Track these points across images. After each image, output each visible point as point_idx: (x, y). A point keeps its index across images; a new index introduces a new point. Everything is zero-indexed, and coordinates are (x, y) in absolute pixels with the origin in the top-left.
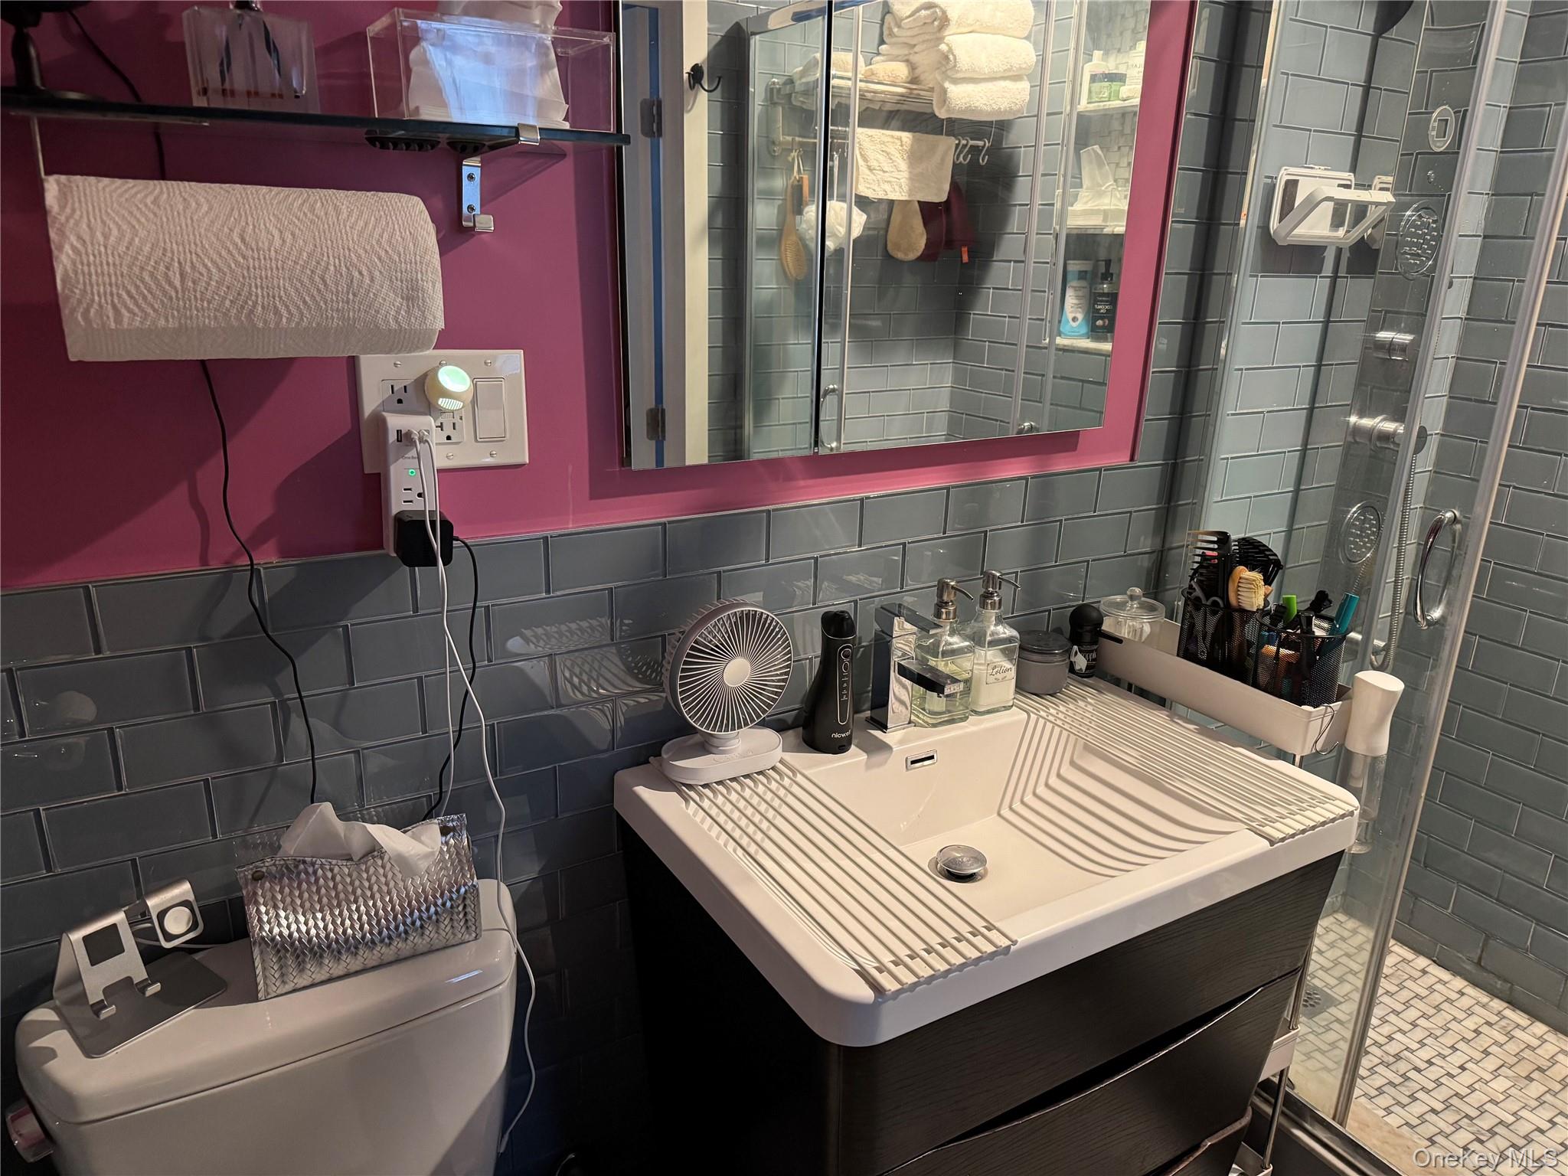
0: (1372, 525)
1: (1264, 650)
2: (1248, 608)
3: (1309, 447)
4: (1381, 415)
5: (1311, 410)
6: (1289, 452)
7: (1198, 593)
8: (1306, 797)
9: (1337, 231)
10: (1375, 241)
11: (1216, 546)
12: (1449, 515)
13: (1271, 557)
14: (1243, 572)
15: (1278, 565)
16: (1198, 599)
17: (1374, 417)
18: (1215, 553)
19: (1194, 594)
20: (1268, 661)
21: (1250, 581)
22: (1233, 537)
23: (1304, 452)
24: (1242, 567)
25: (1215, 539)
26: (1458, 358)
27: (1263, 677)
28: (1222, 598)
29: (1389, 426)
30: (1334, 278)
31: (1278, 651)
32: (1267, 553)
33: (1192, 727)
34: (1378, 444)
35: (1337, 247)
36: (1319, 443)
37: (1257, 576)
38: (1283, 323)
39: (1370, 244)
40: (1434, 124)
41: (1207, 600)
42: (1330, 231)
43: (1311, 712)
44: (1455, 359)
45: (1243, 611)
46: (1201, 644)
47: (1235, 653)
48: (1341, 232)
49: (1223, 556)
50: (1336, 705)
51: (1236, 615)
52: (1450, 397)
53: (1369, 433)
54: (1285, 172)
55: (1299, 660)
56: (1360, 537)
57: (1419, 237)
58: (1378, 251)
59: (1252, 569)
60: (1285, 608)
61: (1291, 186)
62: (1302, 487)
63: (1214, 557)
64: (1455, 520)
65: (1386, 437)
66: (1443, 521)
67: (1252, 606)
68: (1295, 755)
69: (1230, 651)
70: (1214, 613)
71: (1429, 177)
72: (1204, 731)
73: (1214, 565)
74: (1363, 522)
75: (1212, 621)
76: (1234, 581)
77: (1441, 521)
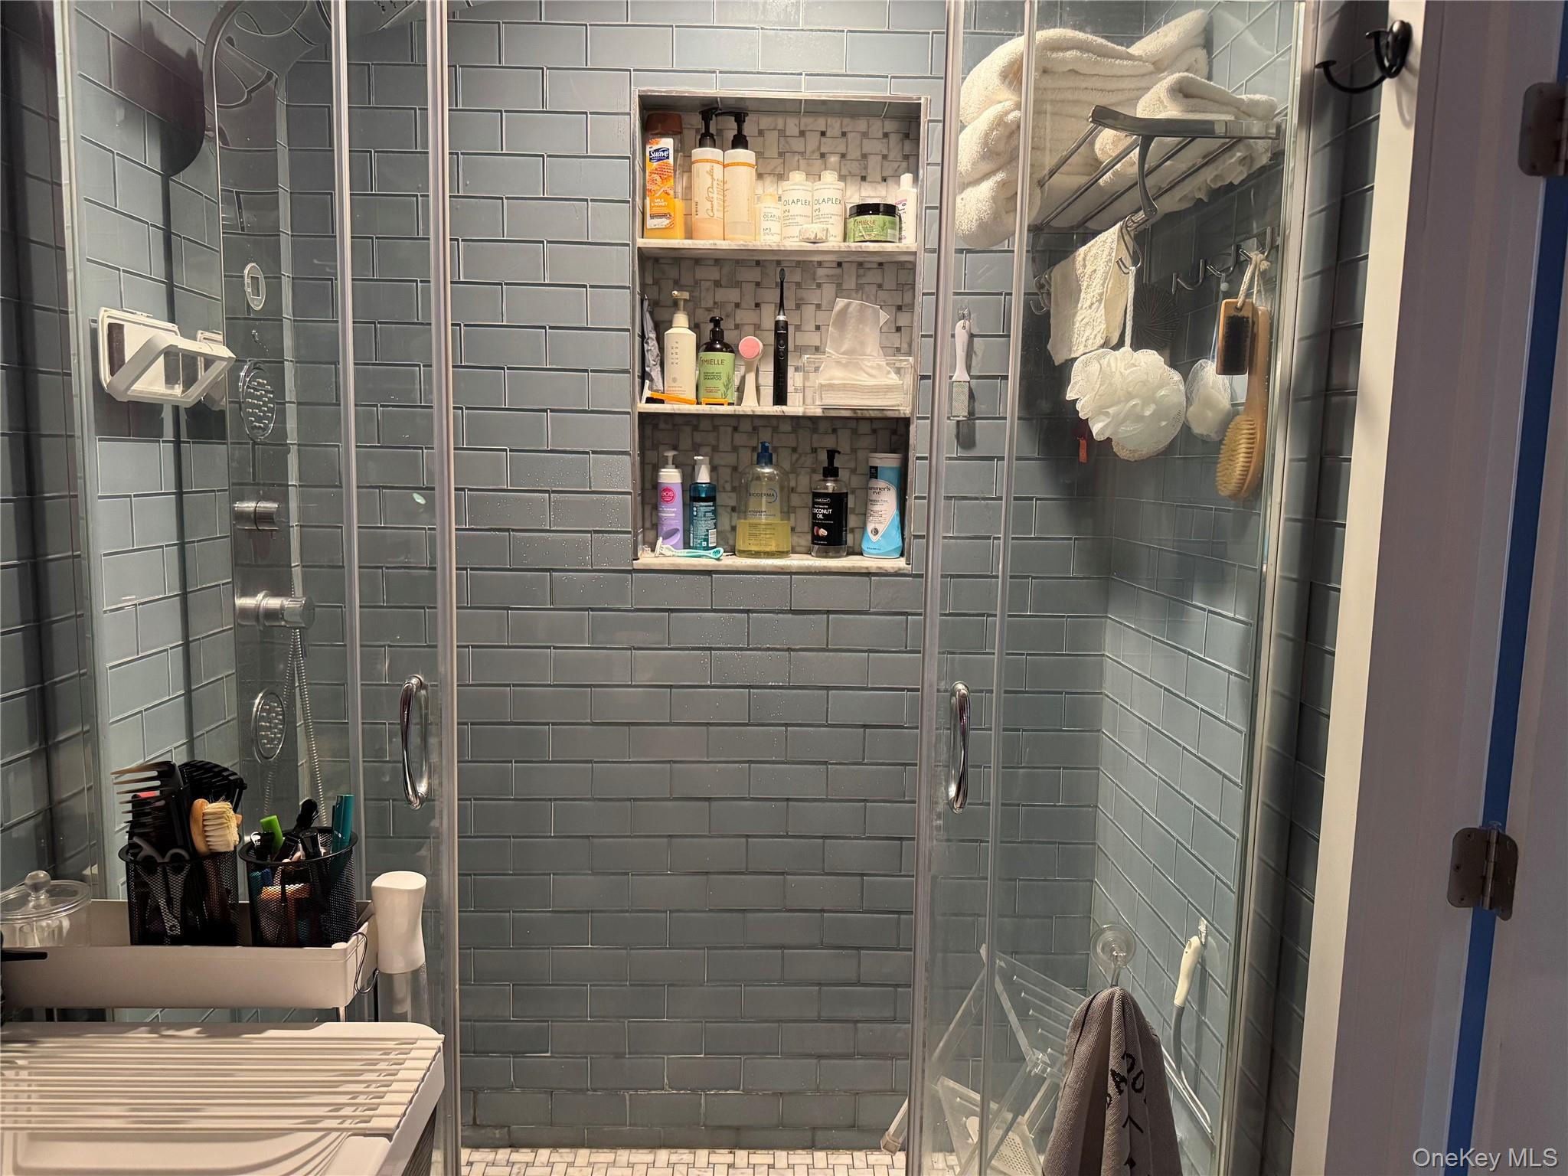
0: (277, 714)
1: (263, 896)
2: (222, 849)
3: (191, 639)
4: (262, 591)
5: (184, 596)
6: (171, 648)
7: (147, 850)
8: (376, 1056)
9: (173, 388)
10: (213, 401)
11: (157, 783)
12: (414, 681)
13: (231, 778)
14: (205, 807)
15: (240, 785)
16: (148, 858)
17: (254, 595)
18: (157, 793)
19: (142, 854)
20: (273, 907)
21: (219, 815)
22: (177, 765)
23: (186, 645)
24: (201, 801)
25: (154, 773)
26: (301, 526)
27: (268, 927)
28: (185, 847)
29: (274, 603)
30: (177, 443)
31: (283, 890)
32: (225, 774)
33: (191, 1032)
34: (267, 624)
35: (173, 406)
36: (199, 634)
37: (222, 806)
38: (135, 496)
39: (210, 406)
40: (247, 281)
41: (163, 856)
42: (166, 388)
43: (345, 950)
44: (299, 528)
45: (215, 856)
46: (167, 917)
47: (217, 913)
48: (178, 390)
49: (173, 793)
50: (364, 928)
51: (208, 864)
52: (303, 567)
53: (255, 614)
54: (107, 314)
55: (312, 890)
56: (269, 728)
57: (258, 398)
58: (222, 413)
59: (215, 799)
60: (268, 834)
61: (115, 332)
62: (193, 687)
63: (157, 799)
64: (421, 686)
65: (272, 614)
66: (411, 690)
67: (228, 845)
68: (337, 1009)
69: (211, 914)
70: (177, 871)
71: (254, 336)
72: (212, 1030)
73: (159, 809)
74: (269, 712)
75: (177, 882)
76: (196, 821)
77: (409, 691)
